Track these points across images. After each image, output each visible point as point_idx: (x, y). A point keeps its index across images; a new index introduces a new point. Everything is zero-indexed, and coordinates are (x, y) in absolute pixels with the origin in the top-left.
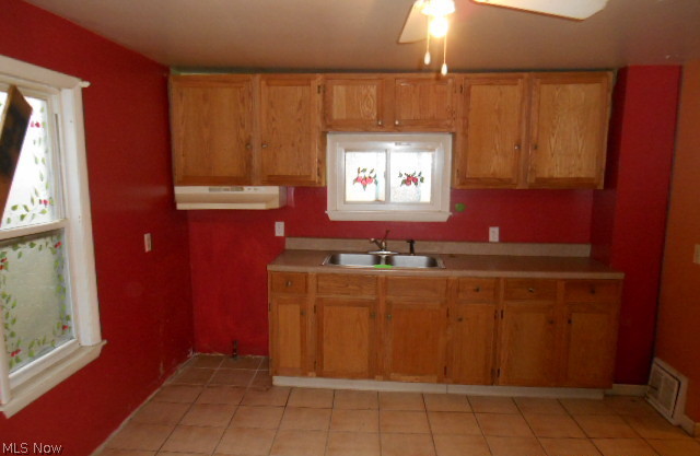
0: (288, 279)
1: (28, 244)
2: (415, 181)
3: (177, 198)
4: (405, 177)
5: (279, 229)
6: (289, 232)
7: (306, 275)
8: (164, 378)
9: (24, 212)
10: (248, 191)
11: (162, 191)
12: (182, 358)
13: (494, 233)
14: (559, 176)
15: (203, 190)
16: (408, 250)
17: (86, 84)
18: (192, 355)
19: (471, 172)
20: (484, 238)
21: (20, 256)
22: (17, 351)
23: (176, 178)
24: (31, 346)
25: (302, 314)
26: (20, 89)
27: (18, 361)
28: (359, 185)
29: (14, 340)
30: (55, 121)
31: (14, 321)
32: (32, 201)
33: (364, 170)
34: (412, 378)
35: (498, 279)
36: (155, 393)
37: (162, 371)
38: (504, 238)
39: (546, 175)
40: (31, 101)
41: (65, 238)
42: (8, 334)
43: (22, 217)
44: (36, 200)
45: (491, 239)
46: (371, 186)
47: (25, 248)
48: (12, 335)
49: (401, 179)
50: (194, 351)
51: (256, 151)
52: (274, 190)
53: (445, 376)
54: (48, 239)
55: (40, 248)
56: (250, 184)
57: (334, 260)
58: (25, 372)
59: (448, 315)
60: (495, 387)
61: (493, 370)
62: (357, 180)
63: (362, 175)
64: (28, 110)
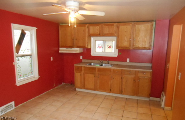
0: (78, 68)
1: (24, 57)
2: (111, 47)
3: (60, 50)
4: (108, 46)
5: (81, 57)
6: (83, 58)
7: (82, 67)
8: (55, 87)
9: (24, 51)
10: (73, 49)
11: (56, 49)
12: (61, 83)
13: (128, 60)
14: (140, 46)
15: (65, 49)
16: (107, 63)
17: (37, 28)
18: (63, 83)
19: (120, 45)
20: (126, 61)
21: (22, 59)
22: (21, 75)
23: (60, 46)
24: (24, 75)
25: (81, 75)
26: (24, 30)
27: (21, 77)
28: (99, 48)
29: (20, 73)
30: (31, 35)
31: (20, 70)
32: (26, 50)
33: (100, 45)
34: (103, 91)
35: (122, 70)
36: (52, 89)
37: (54, 85)
38: (130, 61)
39: (137, 46)
40: (26, 32)
41: (32, 56)
42: (19, 72)
43: (23, 52)
44: (27, 49)
45: (127, 61)
46: (102, 48)
47: (23, 58)
48: (20, 72)
49: (108, 47)
50: (64, 83)
51: (75, 40)
52: (78, 49)
53: (110, 91)
54: (28, 56)
55: (27, 58)
56: (73, 47)
57: (90, 64)
58: (22, 79)
59: (111, 77)
60: (122, 95)
61: (121, 91)
62: (98, 47)
63: (99, 46)
64: (25, 33)
